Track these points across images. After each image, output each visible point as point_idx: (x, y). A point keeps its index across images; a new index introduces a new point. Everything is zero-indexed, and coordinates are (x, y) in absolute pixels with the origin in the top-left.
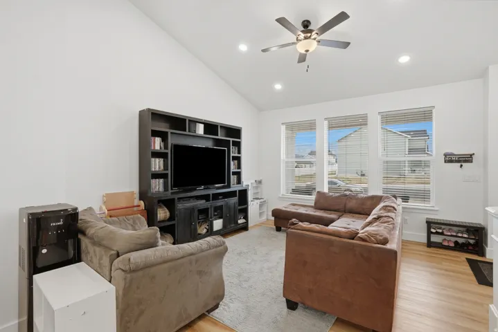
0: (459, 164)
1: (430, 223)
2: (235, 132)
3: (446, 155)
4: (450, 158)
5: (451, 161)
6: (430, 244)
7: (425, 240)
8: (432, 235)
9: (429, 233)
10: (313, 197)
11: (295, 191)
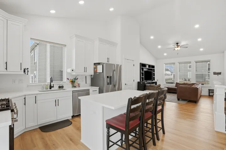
0: (217, 75)
1: (209, 90)
2: (153, 67)
3: (214, 72)
4: (215, 73)
5: (215, 74)
6: (209, 95)
7: (208, 95)
8: (210, 93)
9: (209, 93)
10: (175, 84)
11: (167, 83)
